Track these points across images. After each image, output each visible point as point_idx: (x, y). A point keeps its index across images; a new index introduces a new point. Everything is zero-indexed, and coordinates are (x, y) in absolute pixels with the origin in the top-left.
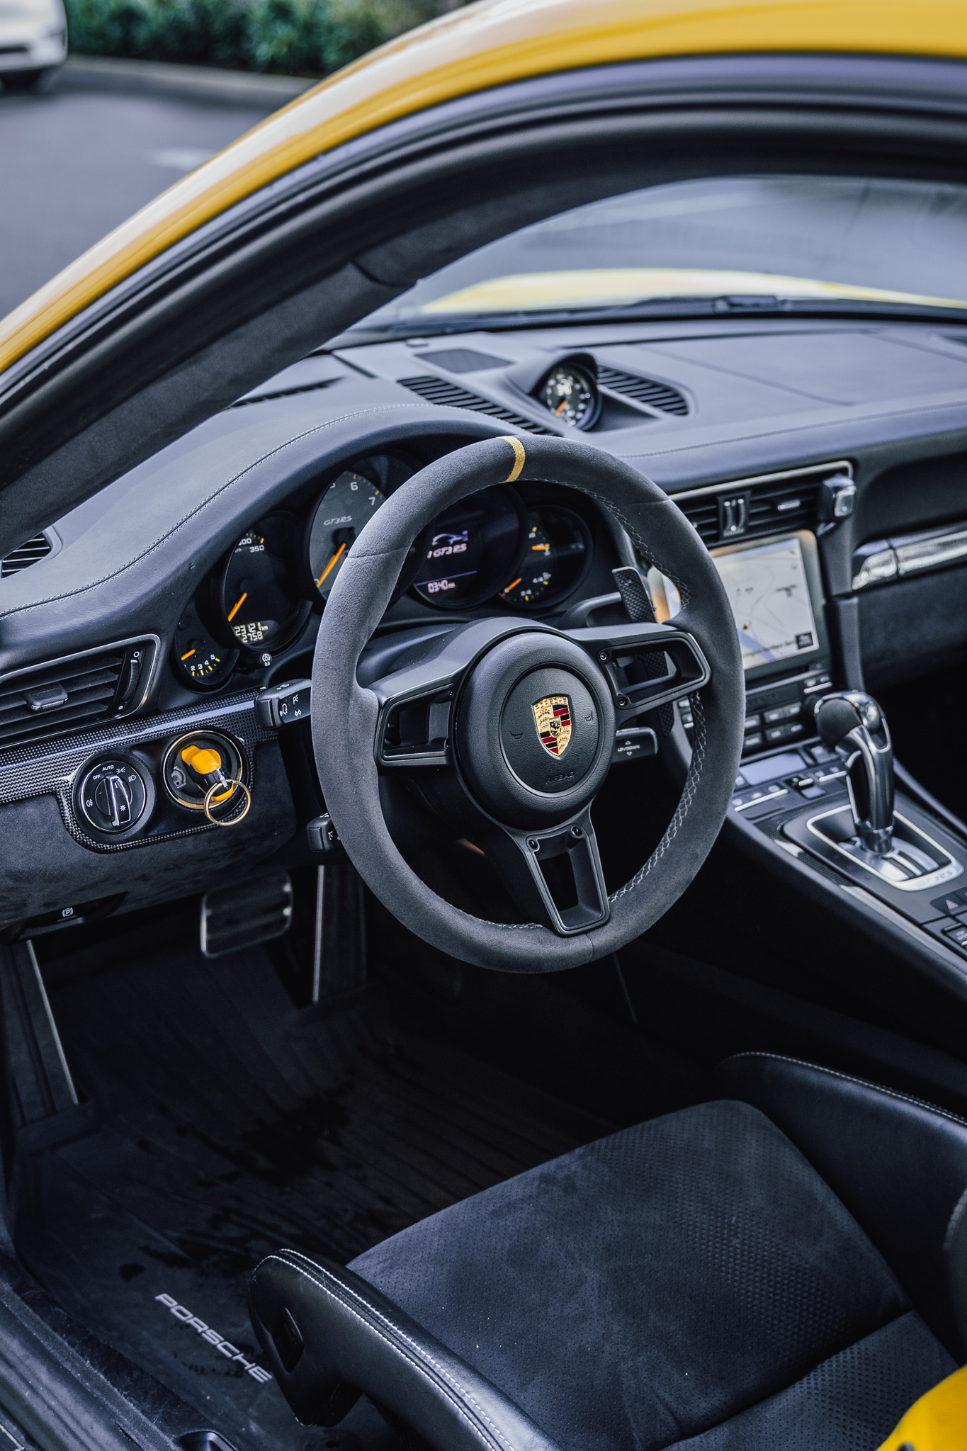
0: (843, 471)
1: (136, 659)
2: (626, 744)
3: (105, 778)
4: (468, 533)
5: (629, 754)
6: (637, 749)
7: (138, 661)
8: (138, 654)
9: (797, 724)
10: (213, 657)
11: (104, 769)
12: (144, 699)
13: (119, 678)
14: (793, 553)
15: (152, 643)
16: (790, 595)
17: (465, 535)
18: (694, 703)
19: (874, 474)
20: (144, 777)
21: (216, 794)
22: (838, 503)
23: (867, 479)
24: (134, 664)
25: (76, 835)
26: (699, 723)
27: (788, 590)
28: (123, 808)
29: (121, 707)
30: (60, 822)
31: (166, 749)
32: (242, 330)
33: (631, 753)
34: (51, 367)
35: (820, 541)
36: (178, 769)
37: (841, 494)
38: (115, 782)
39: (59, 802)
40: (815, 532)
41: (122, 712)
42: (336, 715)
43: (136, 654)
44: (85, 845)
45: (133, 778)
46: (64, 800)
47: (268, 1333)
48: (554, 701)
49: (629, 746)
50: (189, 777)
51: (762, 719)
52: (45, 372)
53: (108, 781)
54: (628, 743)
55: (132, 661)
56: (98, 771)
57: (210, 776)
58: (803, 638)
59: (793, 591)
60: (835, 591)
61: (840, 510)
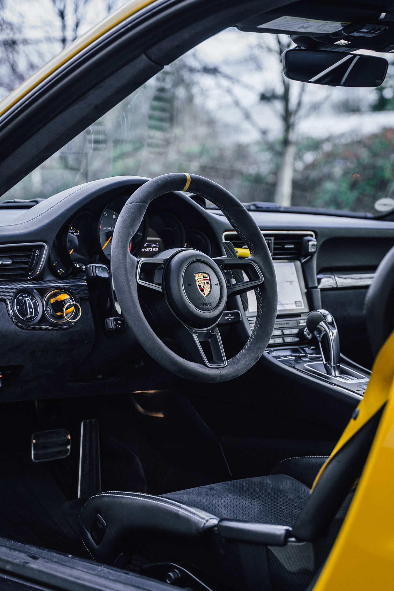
0: (312, 236)
1: (37, 253)
2: (229, 316)
3: (24, 299)
4: (159, 244)
5: (230, 320)
6: (233, 318)
7: (38, 254)
8: (38, 252)
9: (297, 338)
10: (61, 270)
11: (23, 295)
12: (38, 272)
13: (30, 260)
14: (292, 268)
15: (43, 246)
16: (291, 284)
17: (158, 245)
18: (257, 292)
19: (324, 239)
20: (38, 302)
21: (67, 308)
22: (310, 247)
23: (322, 241)
24: (36, 255)
25: (13, 319)
26: (259, 300)
27: (290, 282)
28: (31, 310)
29: (30, 273)
30: (7, 312)
31: (46, 296)
32: (101, 84)
33: (231, 319)
34: (29, 103)
35: (303, 265)
36: (49, 307)
37: (310, 243)
38: (28, 300)
39: (7, 304)
40: (300, 261)
41: (29, 276)
42: (122, 258)
43: (37, 251)
44: (16, 324)
45: (34, 301)
46: (9, 304)
47: (88, 533)
48: (203, 275)
49: (230, 316)
50: (53, 311)
51: (283, 332)
52: (26, 105)
53: (25, 301)
54: (229, 315)
55: (35, 254)
56: (21, 296)
57: (66, 300)
58: (297, 303)
59: (293, 283)
60: (310, 286)
61: (311, 250)
